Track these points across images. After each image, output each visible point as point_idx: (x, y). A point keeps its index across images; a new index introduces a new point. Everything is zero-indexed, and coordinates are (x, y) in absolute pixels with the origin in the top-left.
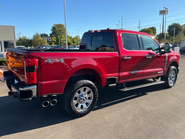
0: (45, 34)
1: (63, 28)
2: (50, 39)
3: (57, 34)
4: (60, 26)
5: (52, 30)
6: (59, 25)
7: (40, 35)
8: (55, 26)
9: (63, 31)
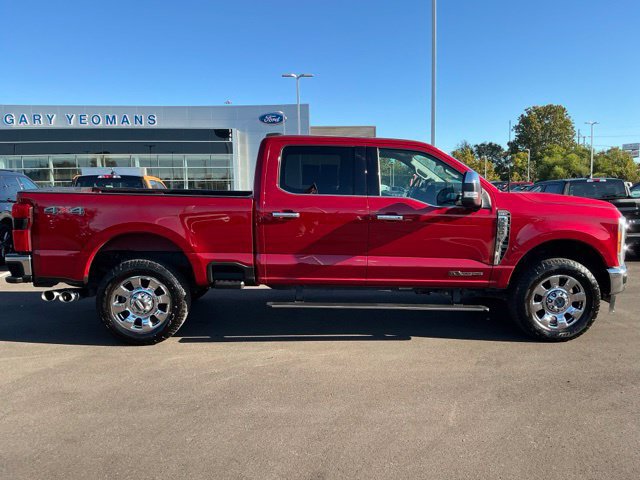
0: (490, 144)
1: (562, 118)
2: (506, 162)
3: (535, 141)
4: (549, 113)
5: (517, 128)
6: (545, 109)
7: (474, 149)
8: (529, 113)
9: (558, 130)
